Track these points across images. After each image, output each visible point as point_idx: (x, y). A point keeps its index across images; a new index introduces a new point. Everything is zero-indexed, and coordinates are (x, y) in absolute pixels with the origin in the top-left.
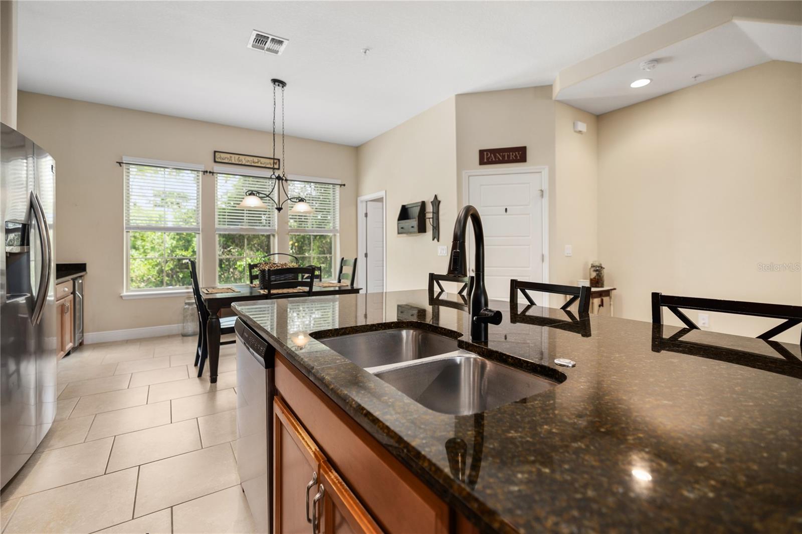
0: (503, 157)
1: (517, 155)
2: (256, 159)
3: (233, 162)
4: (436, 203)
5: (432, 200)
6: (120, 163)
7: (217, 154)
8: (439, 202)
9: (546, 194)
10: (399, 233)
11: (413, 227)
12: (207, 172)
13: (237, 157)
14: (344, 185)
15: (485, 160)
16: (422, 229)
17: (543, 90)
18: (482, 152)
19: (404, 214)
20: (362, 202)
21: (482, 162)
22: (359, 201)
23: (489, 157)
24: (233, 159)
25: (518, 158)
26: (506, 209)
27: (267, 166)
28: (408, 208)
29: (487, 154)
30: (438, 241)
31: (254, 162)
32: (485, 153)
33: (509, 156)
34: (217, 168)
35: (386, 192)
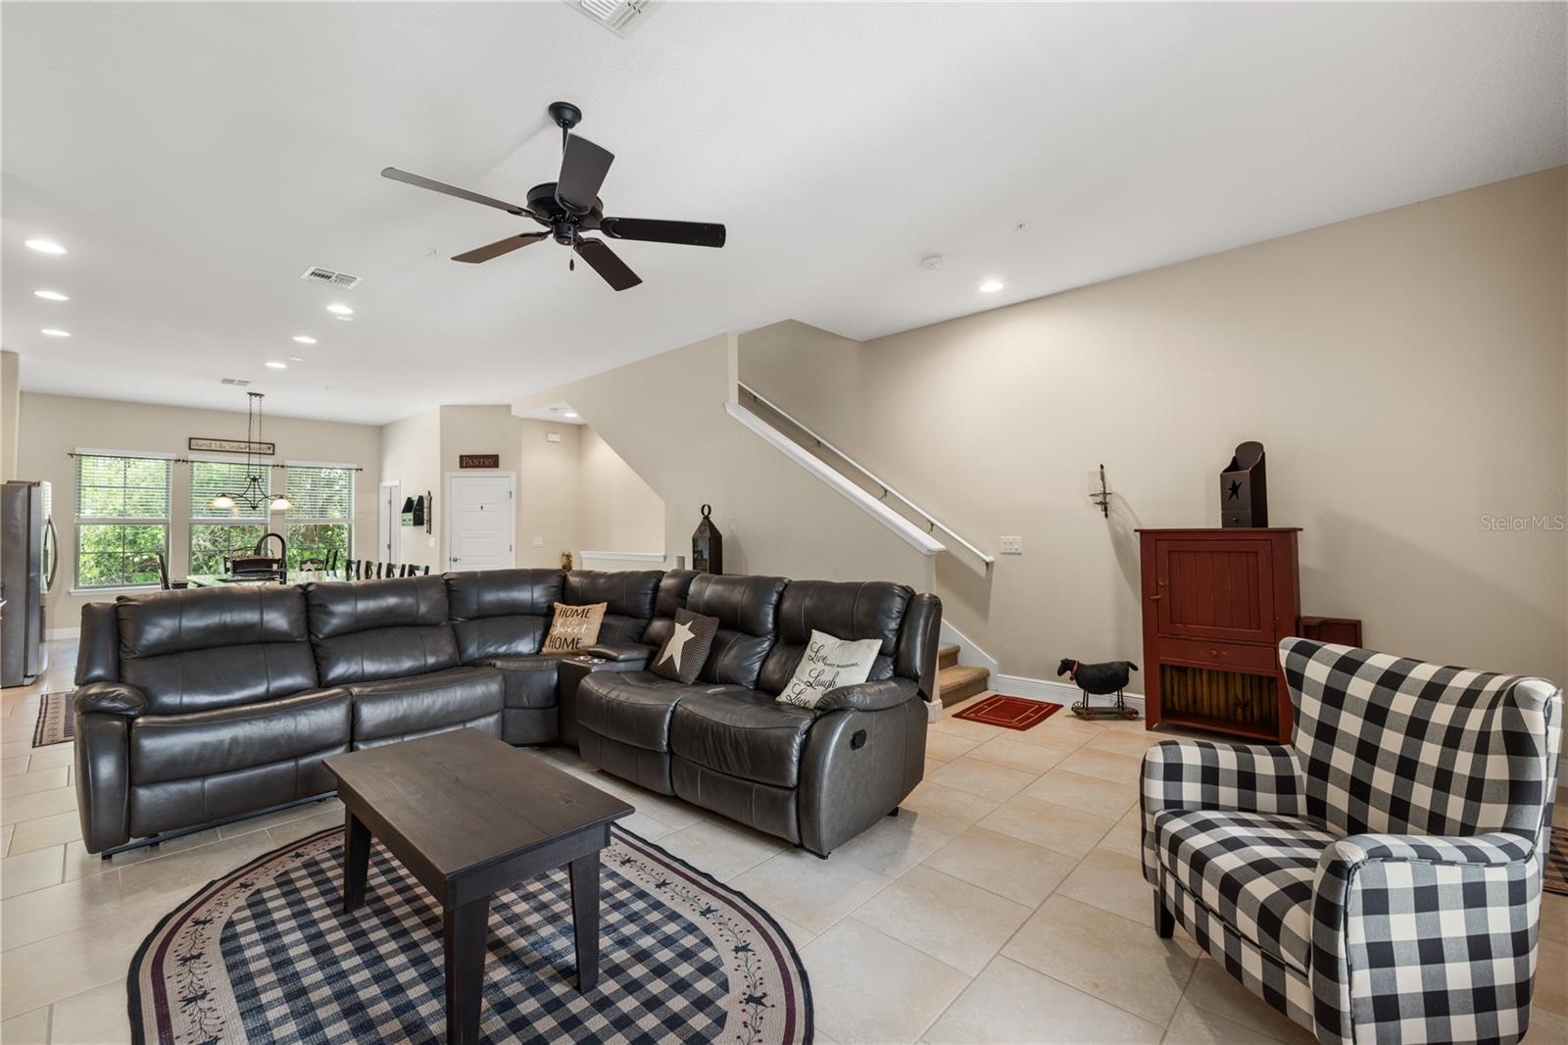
0: (479, 462)
1: (491, 461)
3: (214, 448)
4: (430, 497)
5: (427, 495)
6: (71, 455)
7: (193, 440)
8: (432, 497)
9: (514, 495)
10: (403, 523)
11: (413, 520)
12: (180, 460)
13: (218, 443)
14: (362, 470)
15: (465, 464)
16: (420, 522)
17: (508, 407)
18: (461, 457)
19: (408, 506)
20: (382, 487)
21: (462, 466)
23: (469, 462)
24: (213, 445)
25: (492, 464)
26: (482, 507)
27: (258, 451)
28: (411, 500)
29: (466, 459)
30: (431, 534)
33: (483, 462)
34: (192, 456)
35: (397, 481)
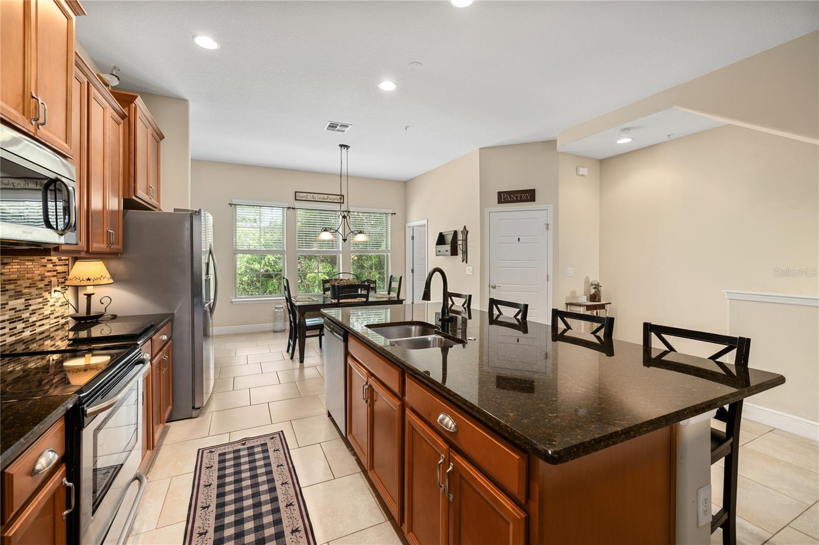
0: (517, 197)
1: (528, 196)
2: (326, 196)
3: (309, 199)
4: (465, 232)
5: (462, 230)
6: (231, 205)
7: (297, 194)
8: (468, 232)
9: (551, 227)
10: (437, 255)
11: (447, 251)
12: (290, 208)
13: (312, 195)
14: (395, 214)
15: (503, 200)
16: (454, 252)
17: (550, 144)
18: (500, 194)
19: (441, 240)
20: (409, 227)
21: (500, 202)
22: (407, 228)
23: (506, 197)
24: (309, 196)
25: (529, 198)
26: (519, 239)
27: (334, 201)
28: (444, 235)
29: (504, 196)
30: (466, 263)
31: (324, 199)
32: (502, 194)
33: (521, 197)
34: (297, 204)
35: (428, 220)
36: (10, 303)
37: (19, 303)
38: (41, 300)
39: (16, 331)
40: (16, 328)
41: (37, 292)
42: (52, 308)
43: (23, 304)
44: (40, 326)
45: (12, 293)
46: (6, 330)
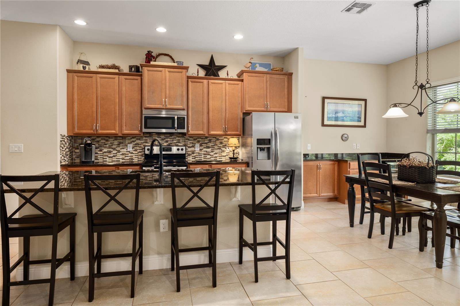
36: (204, 149)
37: (209, 150)
38: (221, 150)
39: (206, 158)
40: (207, 157)
41: (218, 148)
42: (228, 154)
43: (210, 150)
44: (219, 158)
45: (206, 147)
46: (202, 157)
